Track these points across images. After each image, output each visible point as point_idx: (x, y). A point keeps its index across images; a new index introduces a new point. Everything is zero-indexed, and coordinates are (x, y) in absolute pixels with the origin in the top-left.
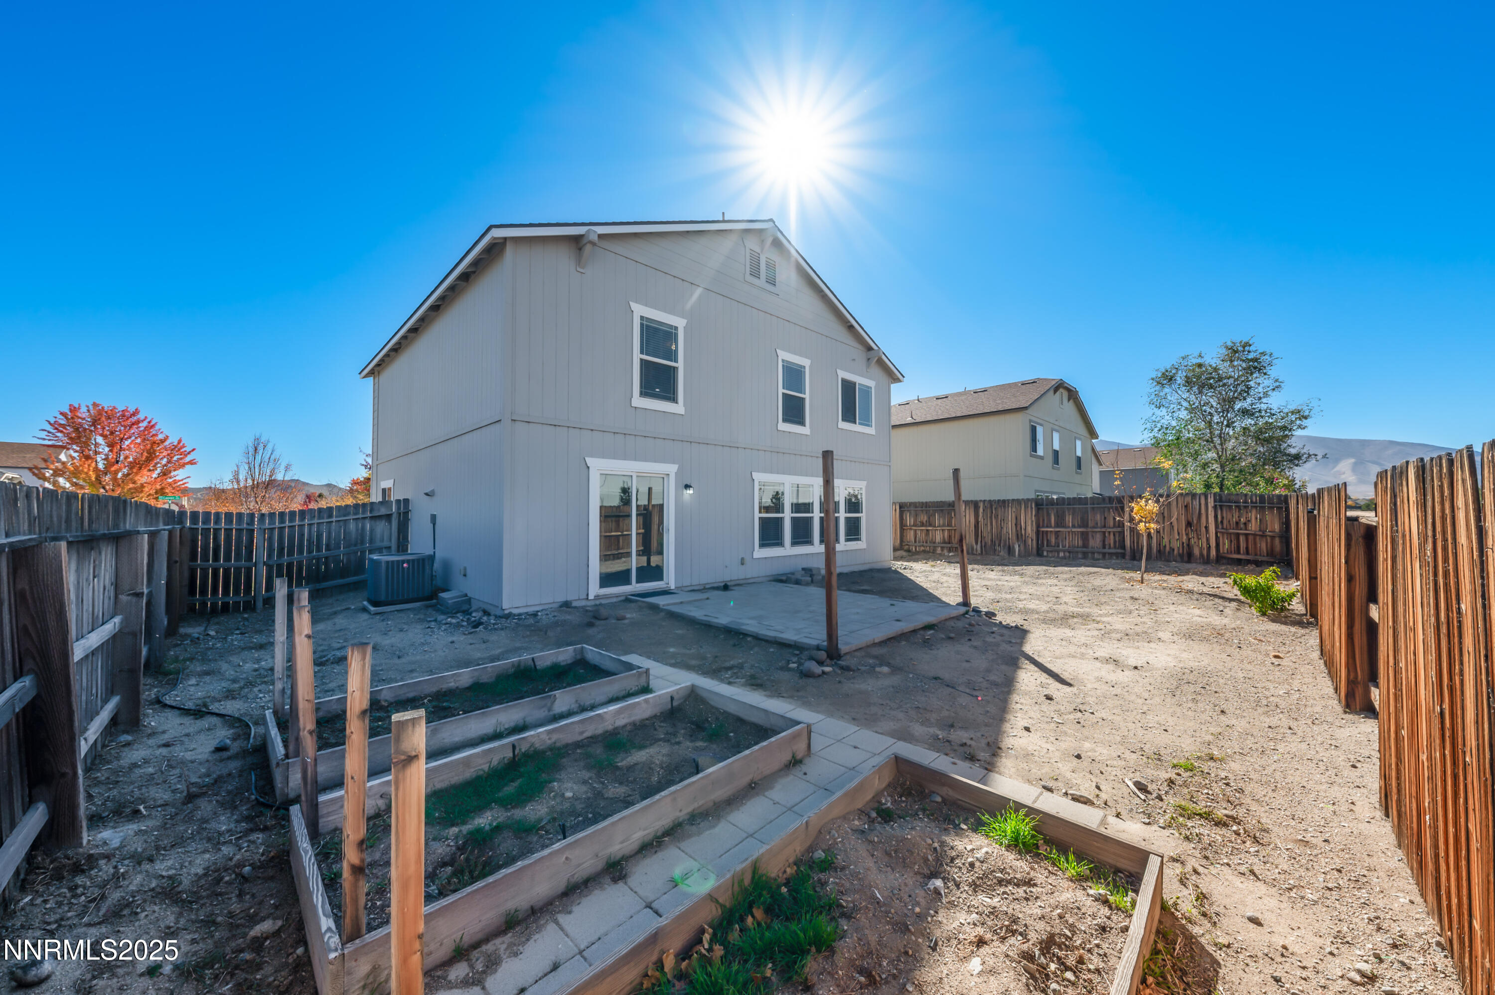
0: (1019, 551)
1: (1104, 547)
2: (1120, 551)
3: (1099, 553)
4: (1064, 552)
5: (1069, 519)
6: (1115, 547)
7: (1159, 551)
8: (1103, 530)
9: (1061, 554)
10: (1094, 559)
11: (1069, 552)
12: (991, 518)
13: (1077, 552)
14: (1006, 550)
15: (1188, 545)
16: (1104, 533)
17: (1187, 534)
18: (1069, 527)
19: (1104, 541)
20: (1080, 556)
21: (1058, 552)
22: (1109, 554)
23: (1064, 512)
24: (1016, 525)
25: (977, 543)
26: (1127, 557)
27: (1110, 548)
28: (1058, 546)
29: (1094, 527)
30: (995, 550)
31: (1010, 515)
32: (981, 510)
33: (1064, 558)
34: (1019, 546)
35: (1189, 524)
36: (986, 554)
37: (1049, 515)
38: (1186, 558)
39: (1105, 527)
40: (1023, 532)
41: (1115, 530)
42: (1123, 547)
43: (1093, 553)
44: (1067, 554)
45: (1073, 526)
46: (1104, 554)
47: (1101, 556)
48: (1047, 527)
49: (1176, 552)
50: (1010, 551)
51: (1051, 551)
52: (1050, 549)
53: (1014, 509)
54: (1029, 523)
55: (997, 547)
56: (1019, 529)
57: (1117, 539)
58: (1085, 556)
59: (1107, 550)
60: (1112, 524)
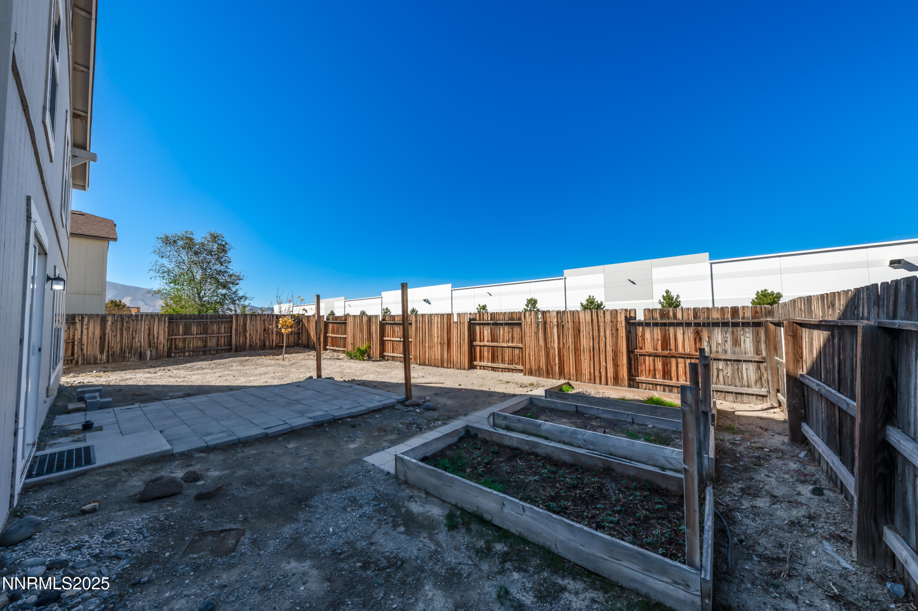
0: (151, 355)
1: (218, 346)
2: (228, 347)
3: (214, 350)
4: (189, 352)
5: (194, 329)
6: (224, 346)
7: (250, 345)
8: (218, 335)
9: (187, 354)
10: (210, 354)
11: (193, 352)
12: (121, 330)
13: (199, 351)
14: (137, 356)
15: (264, 341)
16: (218, 337)
17: (264, 335)
18: (193, 334)
19: (218, 342)
20: (201, 353)
21: (184, 353)
22: (221, 350)
23: (190, 324)
24: (149, 335)
25: (102, 352)
26: (233, 351)
27: (221, 346)
28: (185, 348)
29: (211, 334)
30: (125, 357)
31: (143, 327)
32: (109, 323)
33: (189, 356)
34: (151, 351)
35: (265, 330)
36: (114, 361)
37: (178, 326)
38: (262, 348)
39: (219, 333)
40: (156, 340)
41: (225, 335)
42: (230, 344)
43: (210, 351)
44: (191, 353)
45: (197, 334)
46: (217, 351)
47: (215, 352)
48: (176, 335)
49: (258, 345)
50: (141, 356)
51: (178, 353)
52: (177, 351)
53: (147, 322)
54: (161, 332)
55: (127, 355)
56: (151, 337)
57: (226, 340)
58: (205, 353)
59: (219, 348)
60: (223, 331)
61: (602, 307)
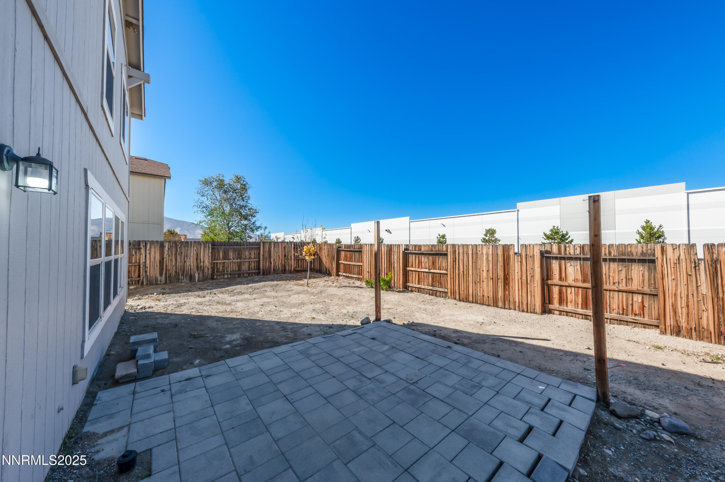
0: (199, 277)
1: (249, 270)
2: (257, 271)
3: (246, 273)
4: (227, 274)
5: (231, 254)
6: (254, 269)
7: (274, 269)
8: (249, 260)
9: (226, 276)
10: (244, 277)
11: (231, 275)
12: (176, 255)
13: (235, 274)
14: (188, 278)
15: (285, 266)
16: (249, 261)
17: (284, 261)
18: (231, 259)
19: (249, 266)
20: (237, 276)
21: (224, 275)
22: (252, 273)
23: (228, 250)
24: (197, 259)
25: (161, 275)
26: (261, 274)
27: (252, 270)
28: (224, 272)
29: (244, 259)
30: (179, 279)
31: (192, 252)
32: (166, 249)
33: (228, 278)
34: (199, 274)
35: (285, 256)
36: (171, 282)
37: (219, 252)
38: (283, 272)
39: (250, 258)
40: (202, 264)
41: (255, 260)
42: (259, 268)
43: (243, 274)
44: (229, 276)
45: (234, 259)
46: (249, 274)
47: (247, 275)
48: (217, 260)
49: (280, 269)
50: (191, 278)
51: (219, 275)
52: (219, 274)
53: (195, 248)
54: (206, 257)
55: (181, 277)
56: (199, 261)
57: (255, 265)
58: (239, 276)
59: (251, 271)
60: (253, 257)
61: (567, 237)
